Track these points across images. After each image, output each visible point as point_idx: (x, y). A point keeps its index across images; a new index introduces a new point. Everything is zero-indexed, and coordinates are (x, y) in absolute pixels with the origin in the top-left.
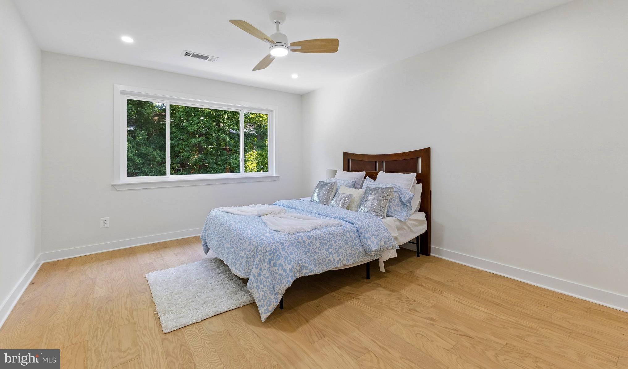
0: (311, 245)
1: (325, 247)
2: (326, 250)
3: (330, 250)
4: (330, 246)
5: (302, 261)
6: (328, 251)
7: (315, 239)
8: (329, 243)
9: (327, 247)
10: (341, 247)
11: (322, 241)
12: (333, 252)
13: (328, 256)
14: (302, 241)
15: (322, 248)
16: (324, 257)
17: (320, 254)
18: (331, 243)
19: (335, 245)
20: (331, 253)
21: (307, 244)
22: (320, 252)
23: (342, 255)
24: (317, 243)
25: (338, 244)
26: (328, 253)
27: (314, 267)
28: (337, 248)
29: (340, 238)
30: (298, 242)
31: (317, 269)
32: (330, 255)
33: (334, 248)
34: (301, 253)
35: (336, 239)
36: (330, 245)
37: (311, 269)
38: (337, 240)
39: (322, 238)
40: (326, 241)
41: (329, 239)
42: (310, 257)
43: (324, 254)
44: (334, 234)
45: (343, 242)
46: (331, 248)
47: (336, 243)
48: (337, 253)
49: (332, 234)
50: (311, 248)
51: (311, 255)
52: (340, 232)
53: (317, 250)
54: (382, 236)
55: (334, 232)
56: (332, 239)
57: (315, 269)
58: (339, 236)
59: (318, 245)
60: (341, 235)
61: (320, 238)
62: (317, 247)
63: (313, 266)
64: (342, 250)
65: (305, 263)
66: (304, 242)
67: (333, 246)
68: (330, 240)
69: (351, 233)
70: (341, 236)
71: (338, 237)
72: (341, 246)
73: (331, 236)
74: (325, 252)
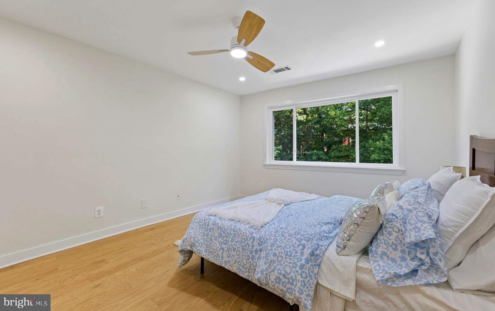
0: (212, 231)
1: (220, 240)
2: (219, 243)
3: (223, 246)
4: (225, 242)
5: (195, 239)
6: (221, 246)
7: (217, 227)
8: (225, 238)
9: (222, 241)
10: (234, 250)
11: (222, 233)
12: (225, 249)
13: (219, 250)
14: (207, 224)
15: (218, 239)
16: (215, 248)
17: (213, 243)
18: (228, 239)
19: (230, 243)
20: (223, 249)
21: (209, 228)
22: (215, 241)
23: (232, 258)
24: (216, 232)
25: (233, 245)
26: (220, 247)
27: (205, 251)
28: (231, 248)
29: (240, 240)
30: (205, 223)
31: (206, 255)
32: (220, 250)
33: (227, 246)
34: (199, 232)
35: (236, 238)
36: (226, 240)
37: (199, 250)
38: (235, 240)
39: (223, 230)
40: (224, 235)
41: (228, 234)
42: (205, 241)
43: (216, 245)
44: (236, 233)
45: (240, 246)
46: (225, 244)
47: (232, 242)
48: (228, 253)
49: (235, 232)
50: (210, 233)
51: (207, 240)
52: (245, 234)
53: (213, 238)
54: (278, 268)
55: (238, 231)
56: (232, 237)
57: (204, 253)
58: (240, 237)
59: (216, 234)
60: (243, 237)
61: (221, 229)
62: (215, 235)
63: (204, 249)
64: (235, 253)
65: (197, 242)
66: (208, 225)
67: (228, 243)
68: (229, 236)
69: (255, 241)
70: (242, 239)
71: (238, 237)
72: (235, 248)
73: (232, 232)
74: (218, 245)
